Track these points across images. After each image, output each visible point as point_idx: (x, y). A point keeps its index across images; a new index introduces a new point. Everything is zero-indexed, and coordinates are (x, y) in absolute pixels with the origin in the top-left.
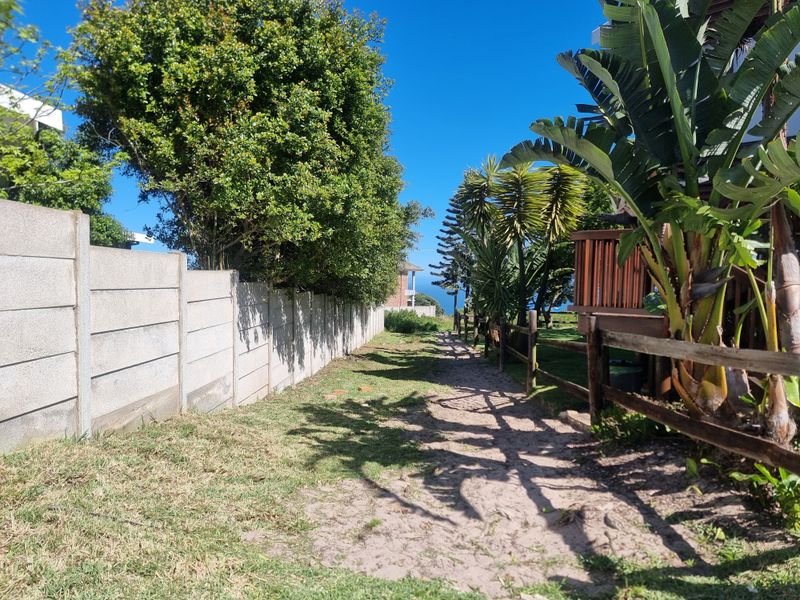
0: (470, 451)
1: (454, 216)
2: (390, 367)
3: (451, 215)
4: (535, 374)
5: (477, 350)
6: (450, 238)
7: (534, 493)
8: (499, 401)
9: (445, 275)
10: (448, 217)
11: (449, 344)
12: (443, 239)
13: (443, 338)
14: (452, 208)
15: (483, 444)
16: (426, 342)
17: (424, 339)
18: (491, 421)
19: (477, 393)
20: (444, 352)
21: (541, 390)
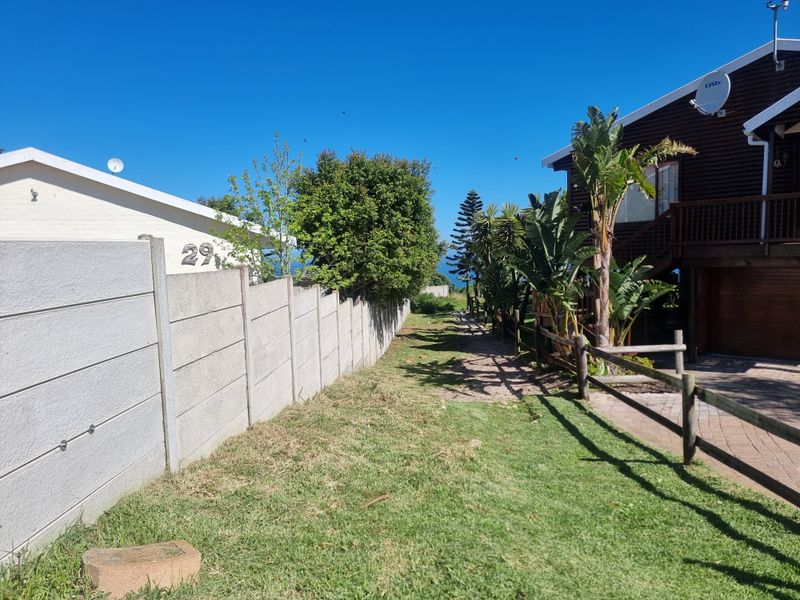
0: (486, 380)
1: (466, 217)
2: (430, 343)
3: (462, 216)
4: (519, 345)
5: (487, 327)
6: (462, 236)
7: (510, 388)
8: (500, 360)
9: (459, 265)
10: (459, 219)
11: (466, 323)
12: (456, 237)
13: (460, 317)
14: (462, 211)
15: (491, 377)
16: (448, 322)
17: (446, 319)
18: (496, 369)
19: (488, 356)
20: (463, 330)
21: (523, 353)
